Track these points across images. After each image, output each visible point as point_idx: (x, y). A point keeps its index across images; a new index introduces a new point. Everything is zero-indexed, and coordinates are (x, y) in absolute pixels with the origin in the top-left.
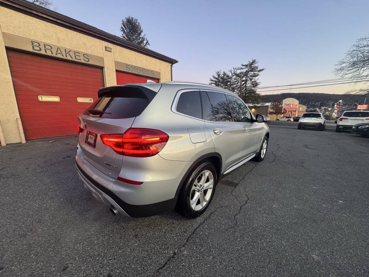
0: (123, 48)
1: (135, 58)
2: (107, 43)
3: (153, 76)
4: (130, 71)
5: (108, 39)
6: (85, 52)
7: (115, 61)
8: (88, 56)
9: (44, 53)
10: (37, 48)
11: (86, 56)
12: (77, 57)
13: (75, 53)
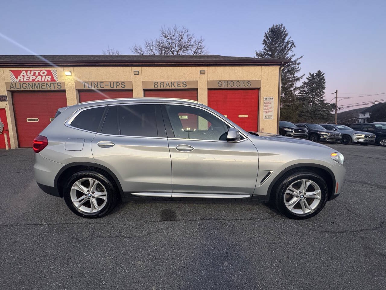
0: (216, 67)
1: (228, 73)
2: (202, 67)
3: (250, 87)
4: (223, 87)
5: (202, 64)
6: (184, 80)
7: (208, 81)
8: (186, 83)
9: (159, 88)
10: (156, 86)
11: (184, 83)
12: (178, 86)
13: (177, 83)
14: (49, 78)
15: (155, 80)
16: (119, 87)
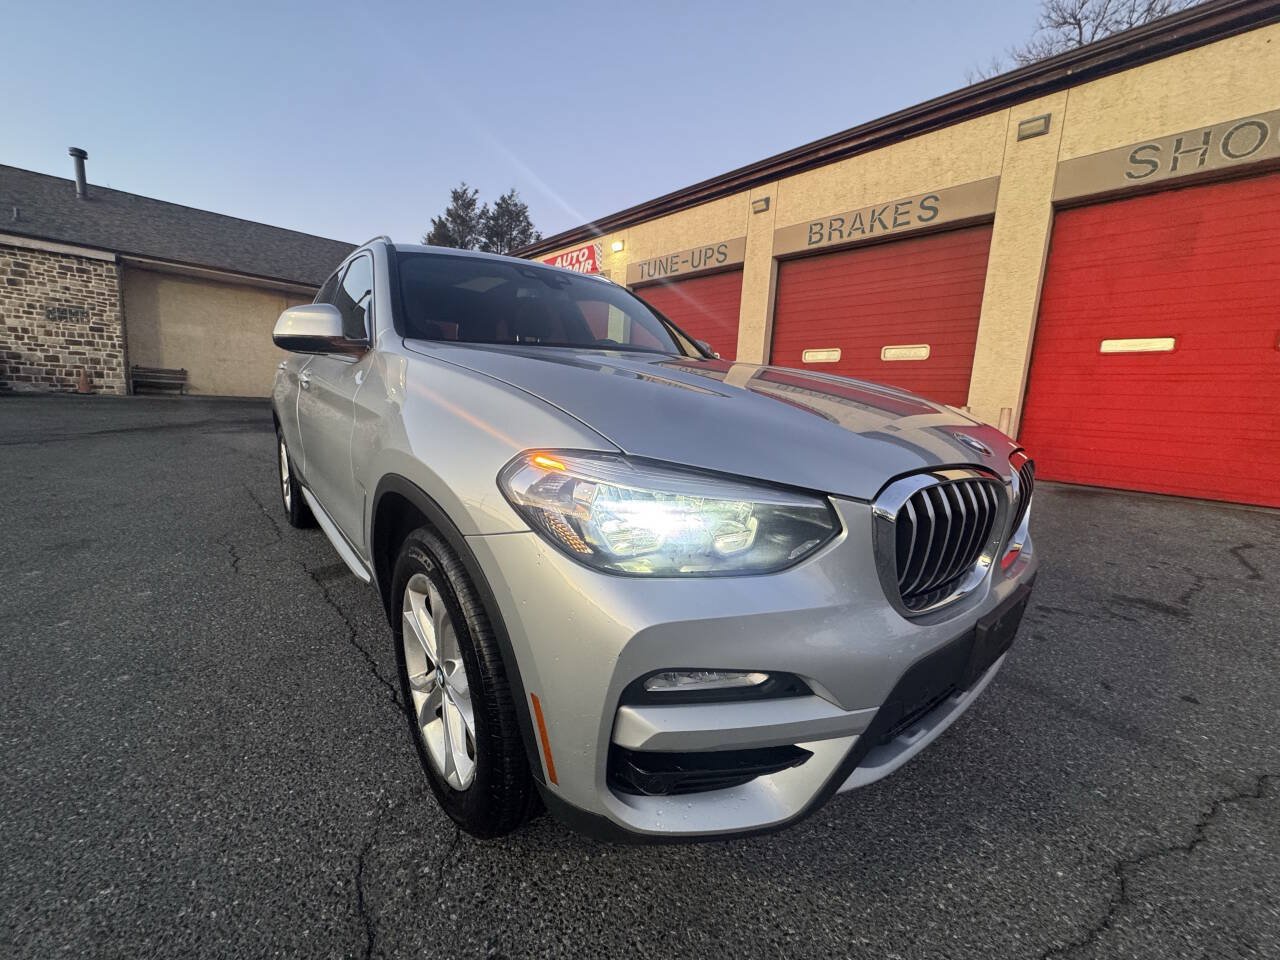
5: (1030, 85)
6: (932, 187)
7: (1058, 164)
8: (936, 199)
9: (825, 243)
10: (816, 238)
11: (930, 202)
12: (901, 219)
13: (897, 208)
14: (588, 266)
15: (815, 217)
16: (713, 264)
